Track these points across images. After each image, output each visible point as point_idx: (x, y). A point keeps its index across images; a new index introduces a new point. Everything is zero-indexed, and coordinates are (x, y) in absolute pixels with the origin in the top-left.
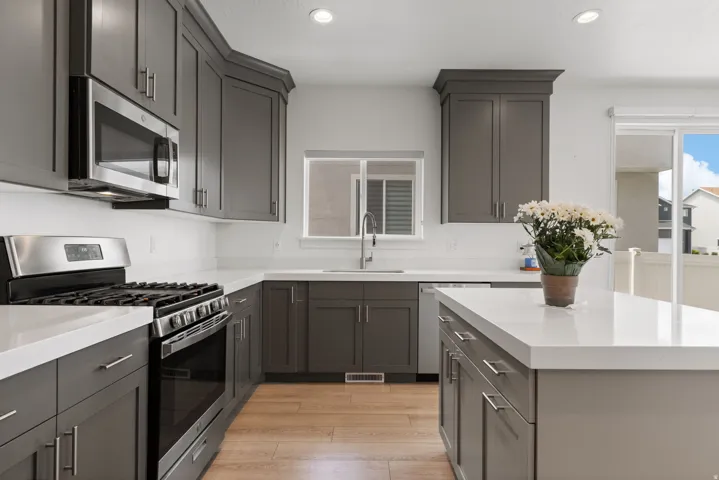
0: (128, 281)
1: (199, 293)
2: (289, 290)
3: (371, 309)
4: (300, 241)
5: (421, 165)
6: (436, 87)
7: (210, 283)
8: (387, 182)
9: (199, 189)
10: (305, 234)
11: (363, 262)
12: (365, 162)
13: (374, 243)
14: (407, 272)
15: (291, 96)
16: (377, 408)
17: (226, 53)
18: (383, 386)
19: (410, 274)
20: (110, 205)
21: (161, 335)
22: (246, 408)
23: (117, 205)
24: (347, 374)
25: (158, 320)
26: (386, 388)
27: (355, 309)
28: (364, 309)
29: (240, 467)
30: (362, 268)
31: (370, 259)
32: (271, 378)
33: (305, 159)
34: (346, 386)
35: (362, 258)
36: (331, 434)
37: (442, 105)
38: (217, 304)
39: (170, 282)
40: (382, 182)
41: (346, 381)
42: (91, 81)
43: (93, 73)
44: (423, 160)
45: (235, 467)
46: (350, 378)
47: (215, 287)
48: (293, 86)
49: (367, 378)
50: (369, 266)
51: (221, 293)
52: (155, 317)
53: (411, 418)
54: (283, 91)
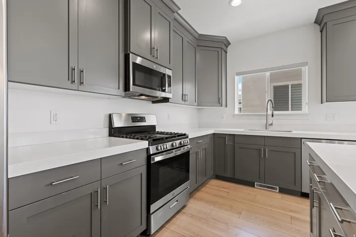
0: (157, 131)
1: (175, 137)
2: (225, 138)
3: (270, 151)
4: (234, 115)
5: (305, 70)
6: (315, 22)
7: (183, 133)
8: (292, 85)
9: (184, 94)
10: (237, 112)
11: (267, 126)
12: (269, 74)
13: (273, 116)
14: (294, 132)
15: (229, 49)
16: (271, 206)
17: (197, 36)
18: (278, 194)
19: (296, 133)
20: (151, 102)
21: (151, 153)
22: (204, 189)
23: (154, 102)
24: (256, 183)
25: (150, 147)
26: (280, 196)
27: (260, 150)
28: (265, 151)
29: (192, 216)
30: (266, 129)
31: (272, 124)
32: (218, 177)
33: (236, 77)
34: (256, 189)
35: (266, 124)
36: (240, 213)
37: (321, 31)
38: (183, 142)
39: (169, 132)
40: (288, 86)
41: (256, 186)
42: (131, 54)
43: (131, 51)
44: (307, 67)
45: (190, 215)
46: (257, 185)
47: (185, 135)
48: (230, 44)
49: (268, 187)
50: (271, 128)
51: (187, 137)
52: (149, 145)
53: (292, 217)
54: (224, 47)
